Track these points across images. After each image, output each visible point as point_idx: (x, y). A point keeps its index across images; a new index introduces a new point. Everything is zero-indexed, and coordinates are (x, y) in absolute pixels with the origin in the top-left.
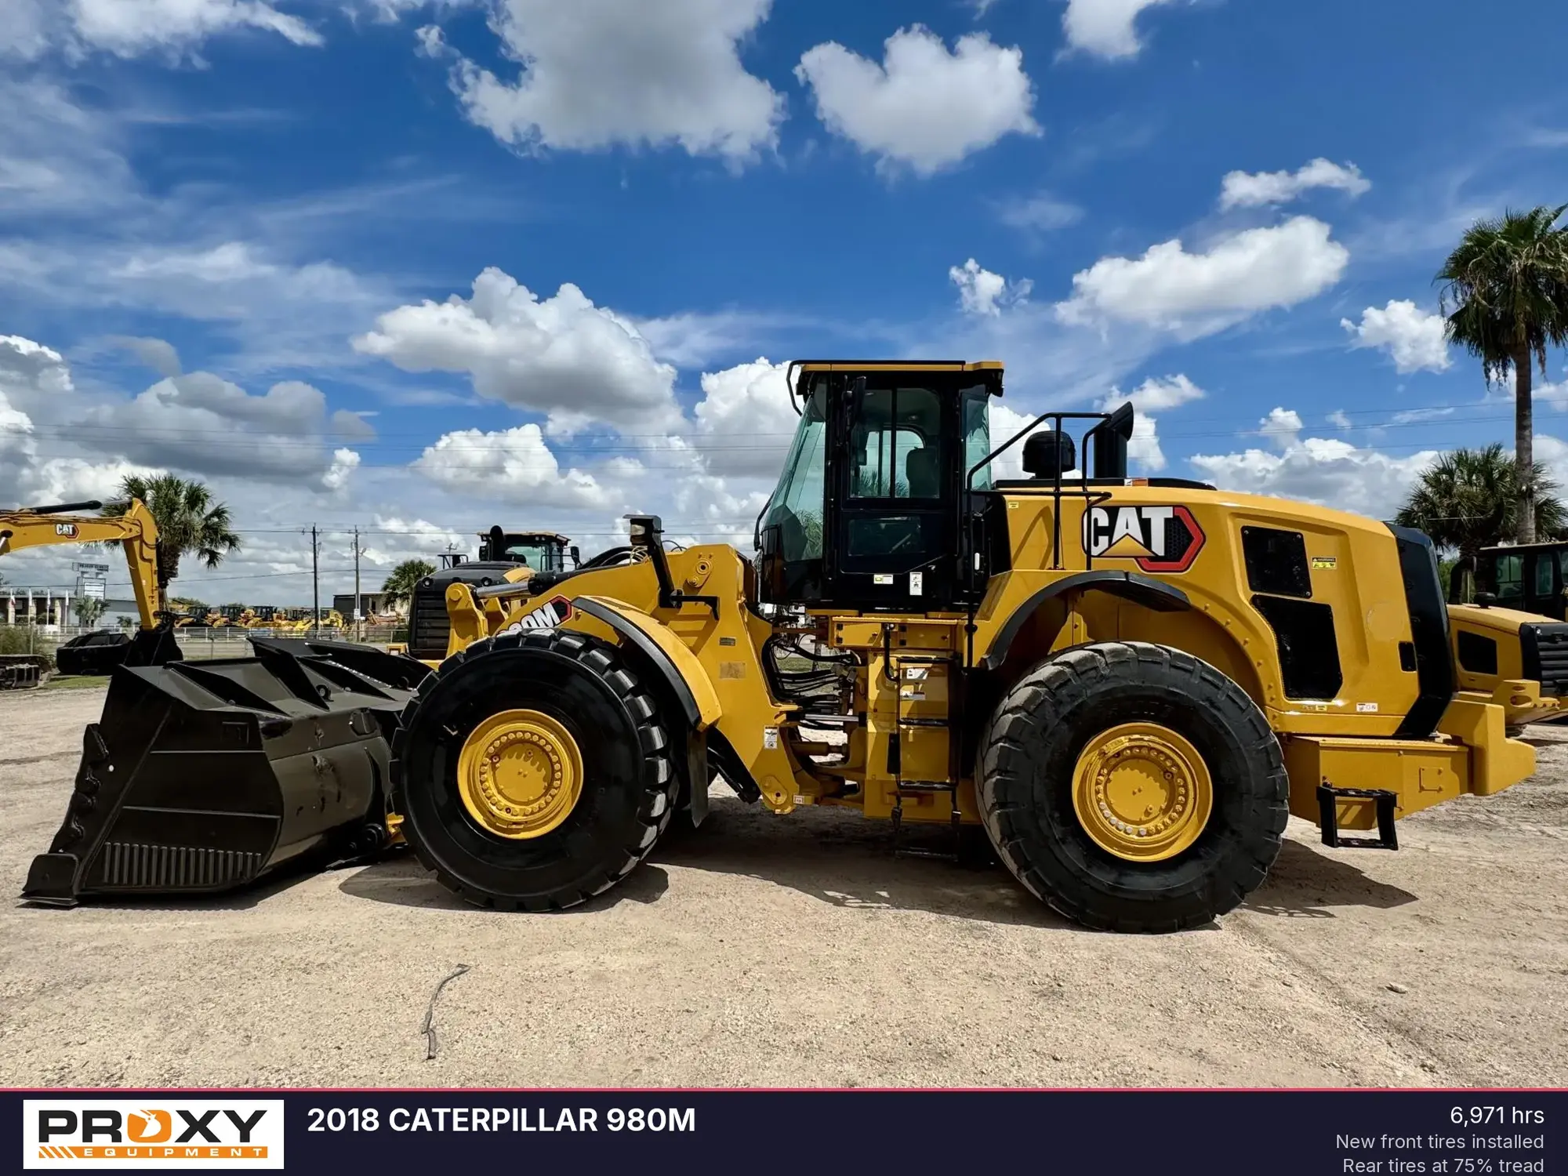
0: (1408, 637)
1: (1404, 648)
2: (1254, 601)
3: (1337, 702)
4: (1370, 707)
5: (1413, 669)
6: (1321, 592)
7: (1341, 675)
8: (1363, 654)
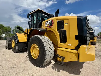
0: (77, 34)
1: (76, 36)
2: (58, 30)
3: (66, 44)
4: (70, 45)
5: (78, 39)
6: (65, 28)
7: (67, 40)
8: (70, 37)
